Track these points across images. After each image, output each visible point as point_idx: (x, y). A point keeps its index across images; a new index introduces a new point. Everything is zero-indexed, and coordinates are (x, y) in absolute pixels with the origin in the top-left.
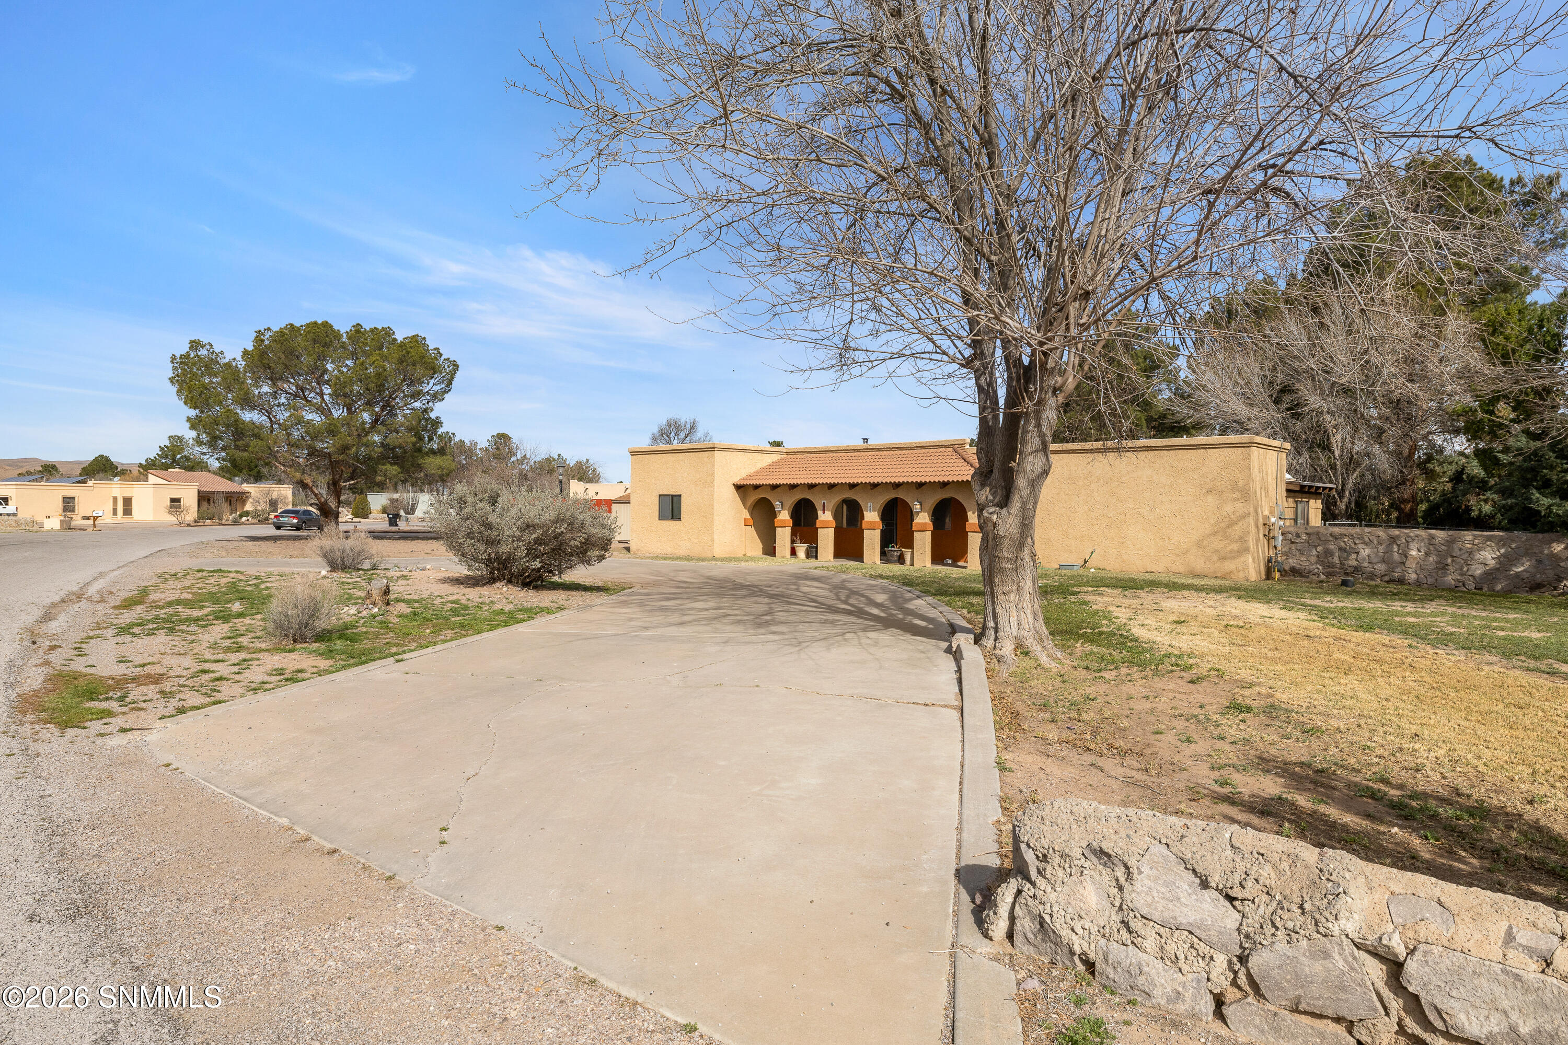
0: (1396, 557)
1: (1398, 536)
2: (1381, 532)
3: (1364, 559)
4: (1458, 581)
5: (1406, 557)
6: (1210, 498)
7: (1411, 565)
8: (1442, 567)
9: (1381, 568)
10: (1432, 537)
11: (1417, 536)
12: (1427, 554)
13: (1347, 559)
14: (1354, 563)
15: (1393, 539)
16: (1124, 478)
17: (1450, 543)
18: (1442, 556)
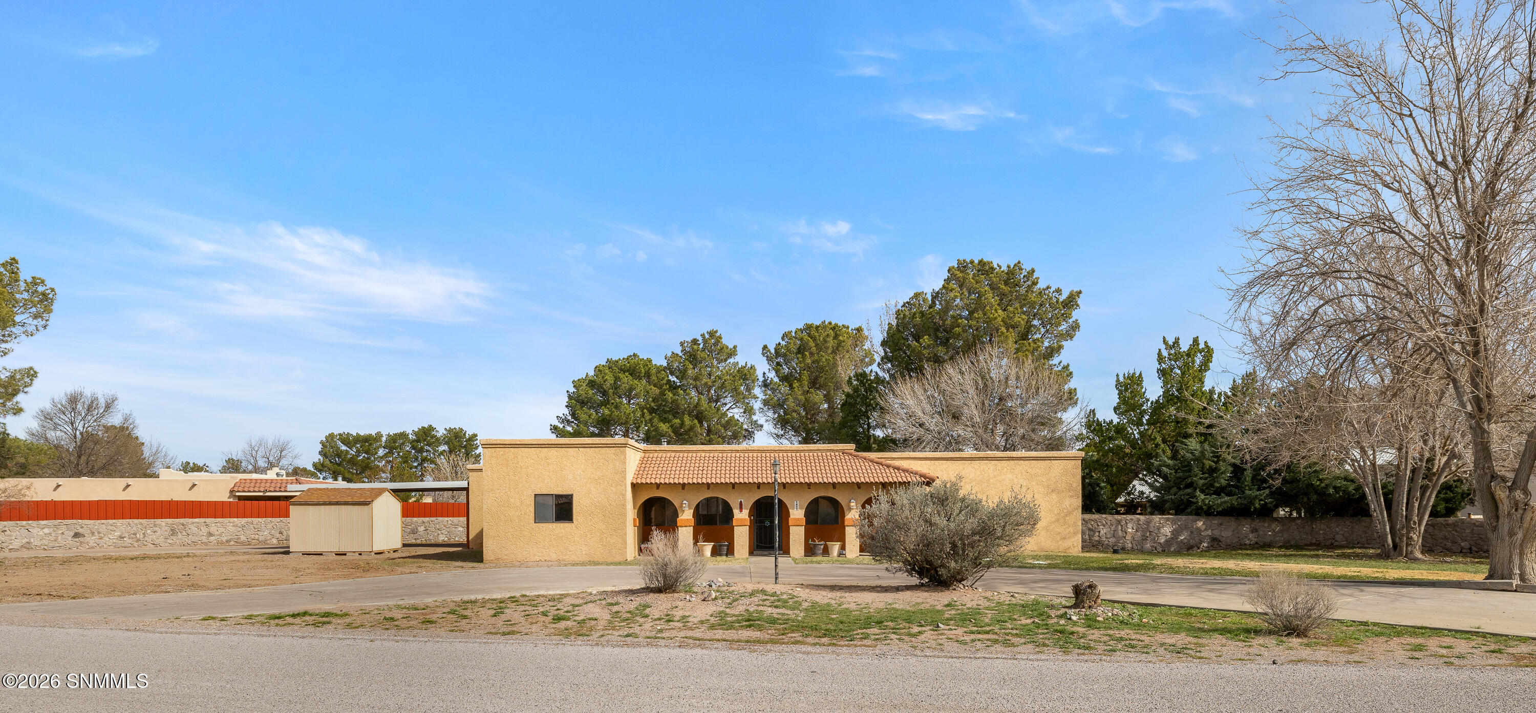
0: (1120, 533)
1: (1121, 520)
2: (1110, 517)
3: (1103, 536)
4: (1153, 547)
5: (1126, 533)
6: (1054, 496)
7: (1129, 537)
8: (1145, 539)
9: (1112, 540)
10: (1139, 520)
11: (1132, 519)
12: (1137, 531)
13: (1093, 536)
14: (1097, 538)
15: (1119, 522)
16: (991, 481)
17: (1148, 523)
18: (1144, 531)
